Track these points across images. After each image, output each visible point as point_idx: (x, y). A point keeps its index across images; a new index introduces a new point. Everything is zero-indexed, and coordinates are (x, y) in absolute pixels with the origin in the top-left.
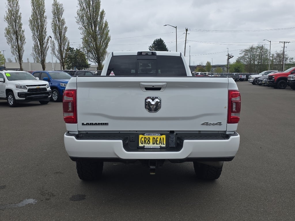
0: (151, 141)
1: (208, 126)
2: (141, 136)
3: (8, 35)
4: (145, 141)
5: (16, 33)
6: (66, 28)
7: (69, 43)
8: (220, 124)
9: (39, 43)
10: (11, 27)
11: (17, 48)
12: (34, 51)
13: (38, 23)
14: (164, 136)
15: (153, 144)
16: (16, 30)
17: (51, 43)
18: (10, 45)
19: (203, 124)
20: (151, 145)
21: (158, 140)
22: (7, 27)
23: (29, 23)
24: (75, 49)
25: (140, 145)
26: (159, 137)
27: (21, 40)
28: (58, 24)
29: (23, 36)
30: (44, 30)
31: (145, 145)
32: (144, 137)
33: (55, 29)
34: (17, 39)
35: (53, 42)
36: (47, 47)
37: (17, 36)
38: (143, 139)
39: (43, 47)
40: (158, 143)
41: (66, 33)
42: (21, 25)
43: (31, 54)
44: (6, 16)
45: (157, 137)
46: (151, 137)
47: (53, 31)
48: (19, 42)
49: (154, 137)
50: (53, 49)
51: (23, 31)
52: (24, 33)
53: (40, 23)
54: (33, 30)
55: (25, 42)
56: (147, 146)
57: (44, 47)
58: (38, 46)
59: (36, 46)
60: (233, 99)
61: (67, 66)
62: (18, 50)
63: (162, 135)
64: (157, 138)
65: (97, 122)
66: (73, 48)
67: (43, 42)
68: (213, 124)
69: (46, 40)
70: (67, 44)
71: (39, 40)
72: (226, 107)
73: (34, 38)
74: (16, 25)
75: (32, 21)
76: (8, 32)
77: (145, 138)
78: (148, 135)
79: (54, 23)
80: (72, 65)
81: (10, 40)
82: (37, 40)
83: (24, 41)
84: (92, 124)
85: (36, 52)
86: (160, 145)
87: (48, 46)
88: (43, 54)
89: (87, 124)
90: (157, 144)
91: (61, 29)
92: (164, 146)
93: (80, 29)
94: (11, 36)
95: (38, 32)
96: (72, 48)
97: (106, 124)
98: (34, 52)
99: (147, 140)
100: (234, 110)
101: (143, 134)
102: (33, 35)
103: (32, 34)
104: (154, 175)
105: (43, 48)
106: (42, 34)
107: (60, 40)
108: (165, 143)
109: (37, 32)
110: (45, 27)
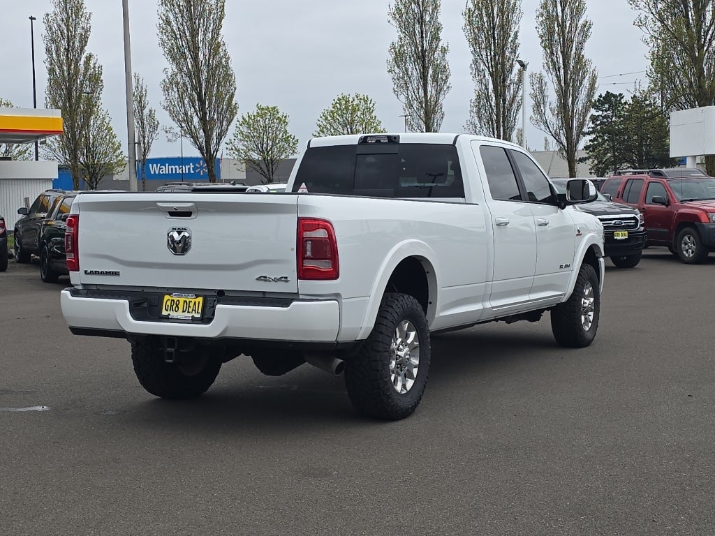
0: (181, 306)
1: (268, 282)
2: (167, 297)
3: (398, 67)
4: (172, 306)
5: (422, 58)
6: (587, 27)
7: (594, 80)
8: (285, 279)
9: (491, 86)
10: (408, 40)
11: (422, 107)
12: (475, 114)
13: (493, 20)
14: (200, 299)
15: (183, 312)
16: (422, 47)
17: (533, 84)
18: (402, 98)
19: (259, 279)
20: (179, 314)
21: (192, 305)
22: (396, 40)
23: (463, 21)
24: (628, 98)
25: (164, 313)
26: (193, 301)
27: (435, 80)
28: (560, 14)
29: (445, 67)
30: (510, 39)
31: (171, 313)
32: (171, 298)
33: (551, 32)
34: (424, 77)
35: (541, 79)
36: (518, 99)
37: (424, 67)
38: (169, 303)
39: (504, 100)
40: (190, 310)
41: (587, 44)
42: (438, 29)
43: (466, 126)
44: (393, 6)
45: (190, 300)
46: (182, 300)
47: (542, 41)
48: (429, 88)
49: (185, 299)
50: (538, 106)
51: (444, 51)
52: (447, 57)
53: (497, 20)
54: (475, 42)
55: (448, 87)
56: (173, 314)
57: (508, 97)
58: (488, 98)
59: (482, 97)
60: (307, 234)
61: (596, 162)
62: (426, 113)
63: (197, 296)
64: (190, 302)
65: (104, 270)
66: (620, 95)
67: (504, 80)
68: (276, 280)
69: (514, 75)
70: (586, 82)
71: (492, 74)
72: (293, 249)
73: (477, 69)
74: (422, 32)
75: (474, 12)
76: (399, 57)
77: (172, 300)
78: (177, 295)
79: (548, 12)
80: (614, 156)
81: (403, 83)
82: (485, 76)
83: (446, 82)
84: (97, 273)
85: (480, 118)
86: (194, 314)
87: (520, 93)
88: (504, 122)
89: (91, 273)
90: (188, 312)
91: (570, 32)
92: (199, 316)
93: (640, 23)
94: (407, 70)
95: (492, 47)
96: (615, 96)
97: (116, 274)
98: (476, 118)
99: (175, 305)
100: (309, 254)
101: (170, 294)
102: (475, 62)
103: (472, 57)
104: (171, 363)
105: (504, 103)
106: (504, 53)
107: (562, 71)
108: (200, 311)
109: (488, 47)
110: (515, 30)
